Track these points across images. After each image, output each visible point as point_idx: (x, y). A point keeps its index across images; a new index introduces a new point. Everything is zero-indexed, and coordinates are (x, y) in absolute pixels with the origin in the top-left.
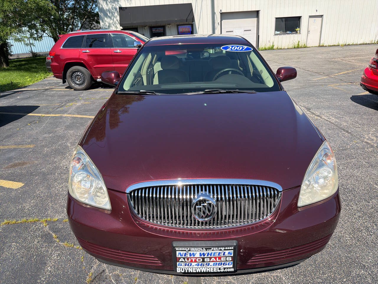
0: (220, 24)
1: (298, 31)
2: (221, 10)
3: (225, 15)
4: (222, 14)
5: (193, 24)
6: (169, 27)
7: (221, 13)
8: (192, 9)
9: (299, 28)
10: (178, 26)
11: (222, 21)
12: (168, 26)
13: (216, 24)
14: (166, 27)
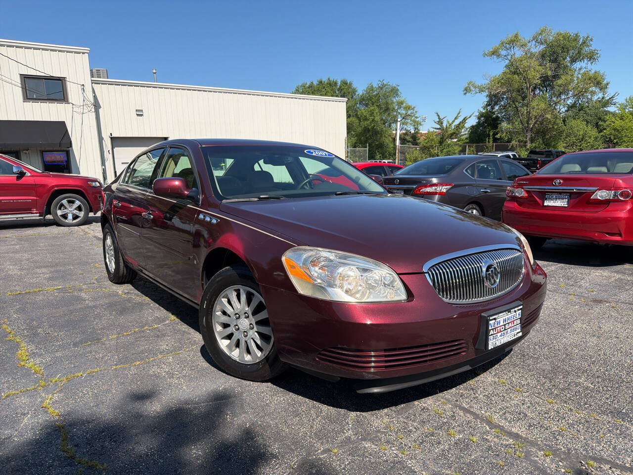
0: (111, 152)
1: (224, 167)
2: (111, 134)
3: (117, 141)
4: (113, 139)
5: (69, 150)
6: (26, 153)
7: (111, 138)
8: (67, 130)
9: (224, 163)
10: (42, 152)
11: (114, 149)
12: (24, 151)
13: (106, 154)
14: (22, 153)
